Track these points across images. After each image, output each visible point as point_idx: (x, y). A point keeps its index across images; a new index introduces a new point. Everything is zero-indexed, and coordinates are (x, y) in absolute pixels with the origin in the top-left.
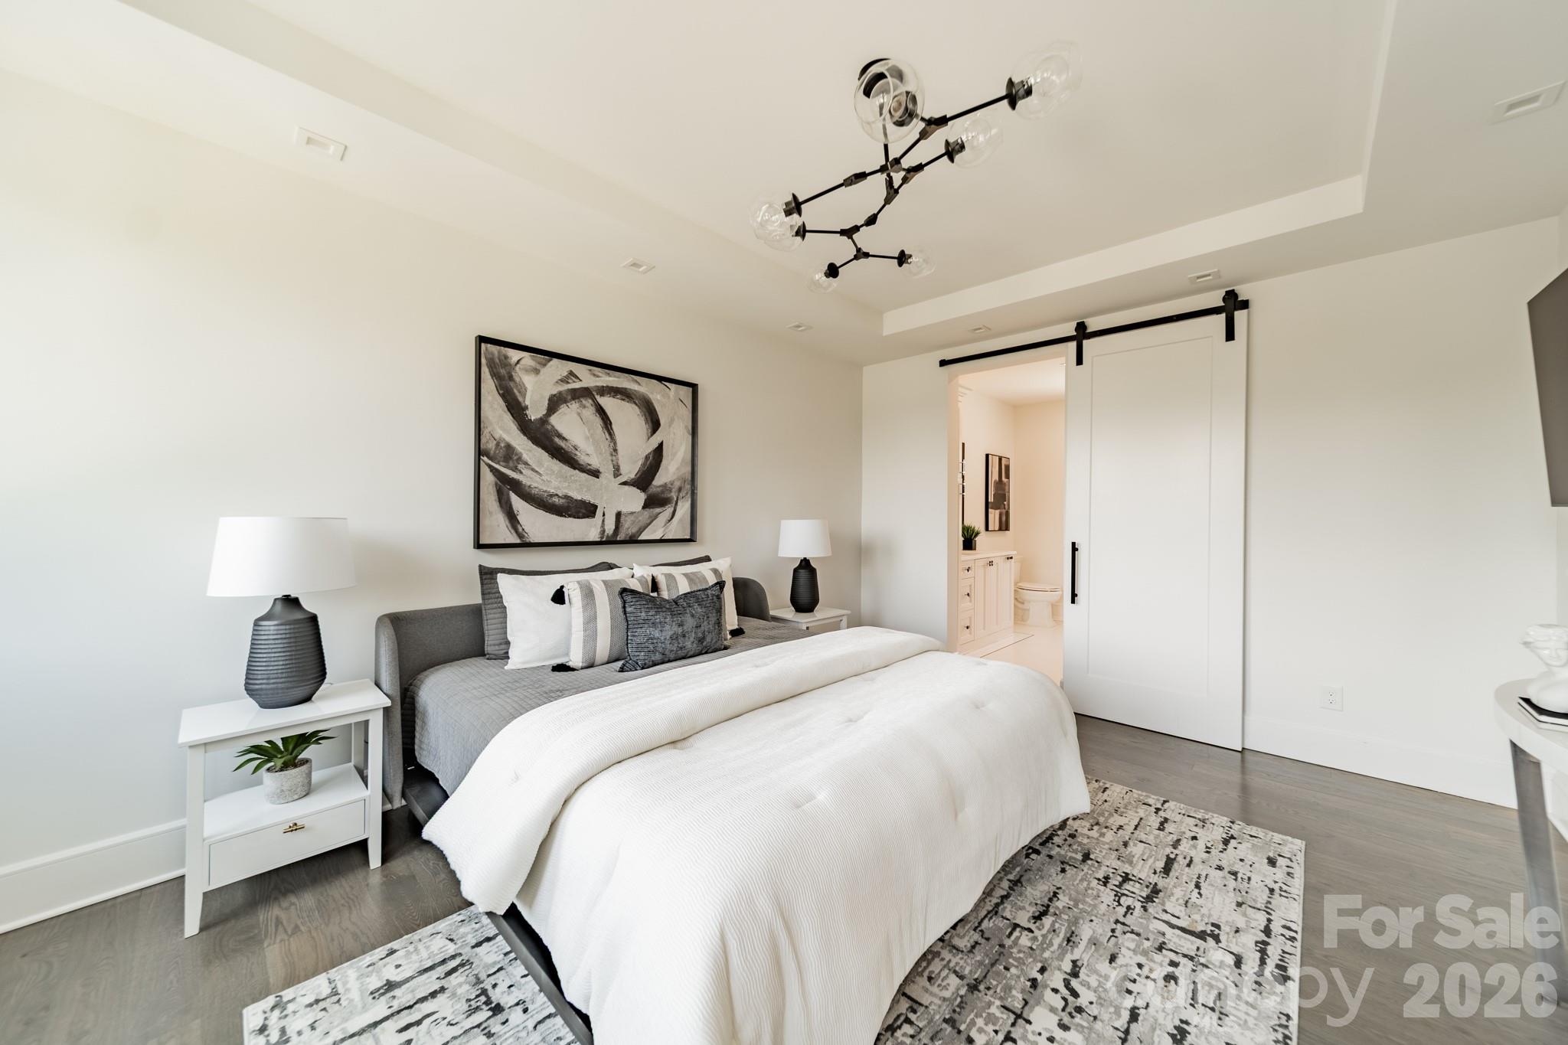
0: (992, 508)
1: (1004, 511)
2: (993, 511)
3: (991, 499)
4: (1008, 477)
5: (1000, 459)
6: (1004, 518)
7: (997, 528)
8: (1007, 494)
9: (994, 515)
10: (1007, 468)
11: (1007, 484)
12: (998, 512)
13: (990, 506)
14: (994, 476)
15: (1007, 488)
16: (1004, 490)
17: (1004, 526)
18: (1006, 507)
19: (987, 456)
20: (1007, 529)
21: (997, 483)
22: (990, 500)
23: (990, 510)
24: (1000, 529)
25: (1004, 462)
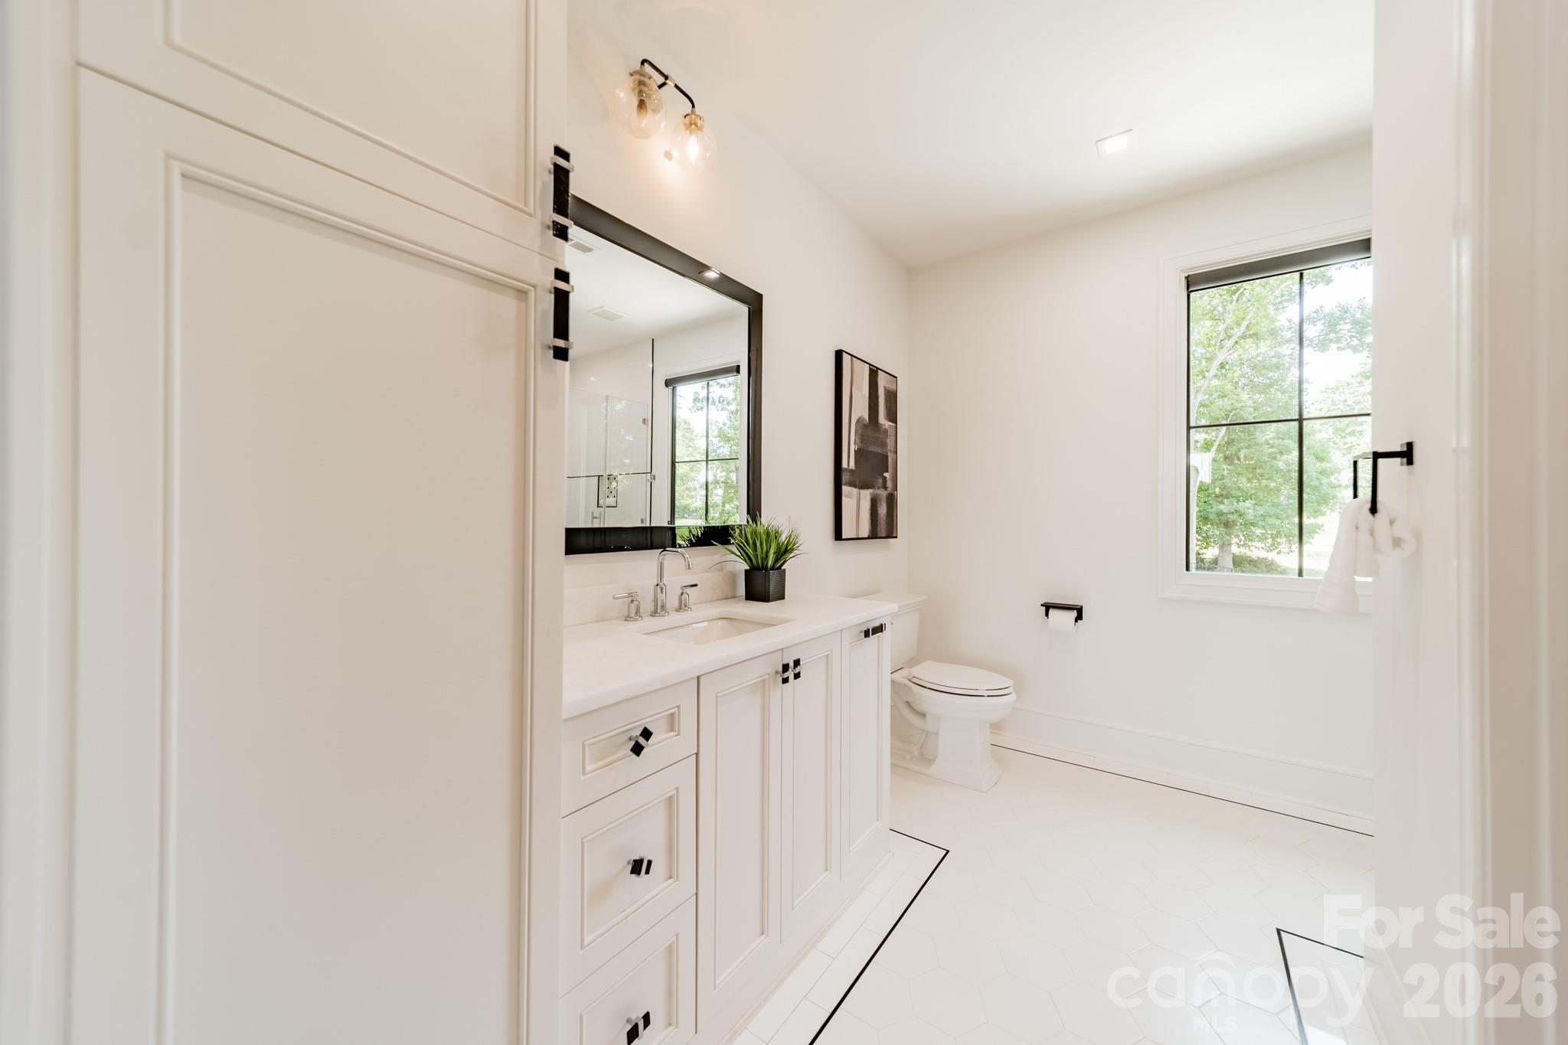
0: (852, 484)
1: (883, 493)
2: (855, 491)
3: (849, 462)
4: (892, 416)
5: (874, 372)
6: (883, 510)
7: (865, 531)
8: (890, 456)
9: (857, 503)
10: (892, 397)
11: (891, 432)
12: (866, 494)
13: (845, 477)
14: (858, 408)
15: (890, 441)
16: (884, 445)
17: (883, 527)
18: (889, 484)
19: (839, 355)
20: (891, 534)
21: (865, 426)
22: (844, 465)
23: (845, 489)
24: (874, 535)
25: (882, 381)
